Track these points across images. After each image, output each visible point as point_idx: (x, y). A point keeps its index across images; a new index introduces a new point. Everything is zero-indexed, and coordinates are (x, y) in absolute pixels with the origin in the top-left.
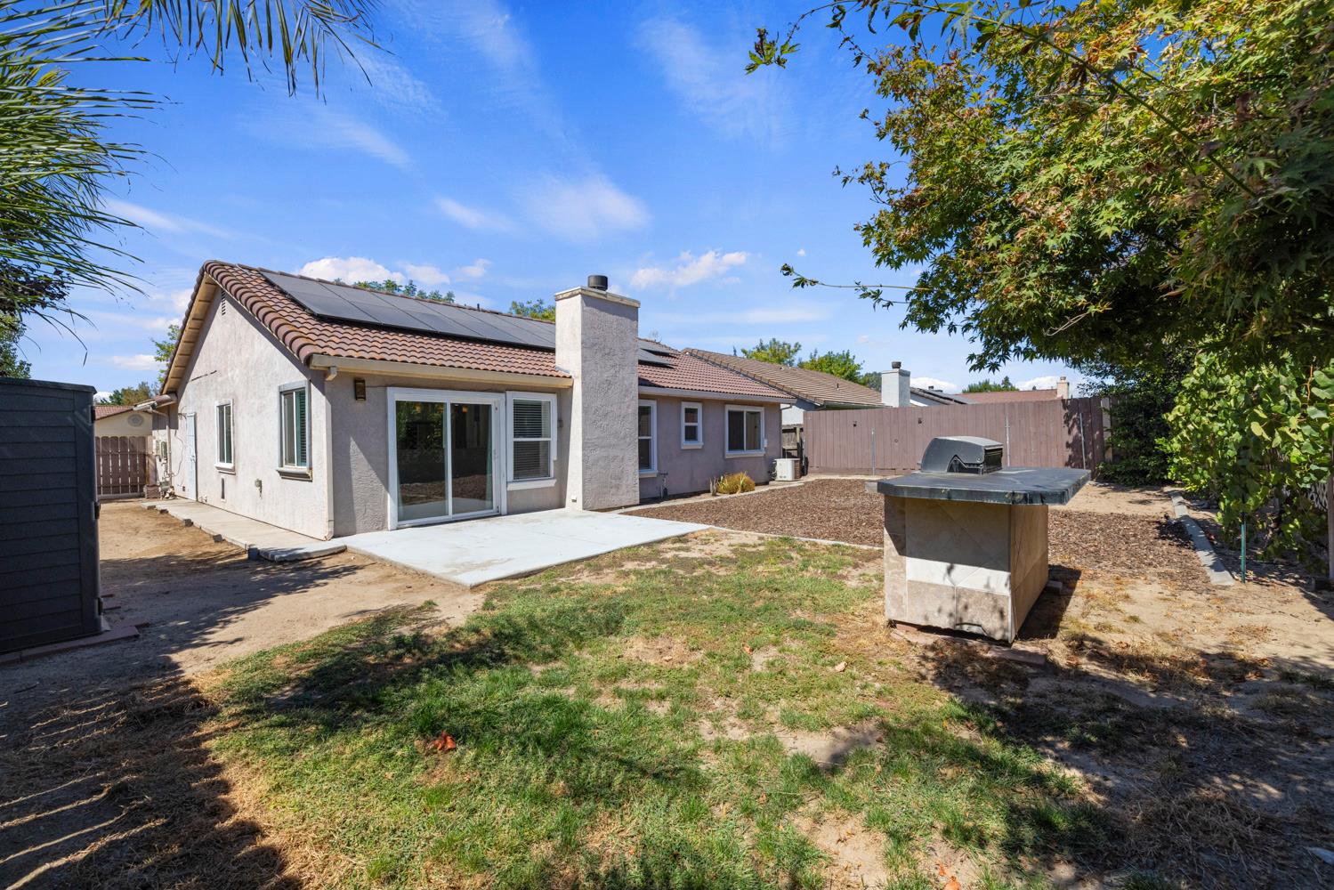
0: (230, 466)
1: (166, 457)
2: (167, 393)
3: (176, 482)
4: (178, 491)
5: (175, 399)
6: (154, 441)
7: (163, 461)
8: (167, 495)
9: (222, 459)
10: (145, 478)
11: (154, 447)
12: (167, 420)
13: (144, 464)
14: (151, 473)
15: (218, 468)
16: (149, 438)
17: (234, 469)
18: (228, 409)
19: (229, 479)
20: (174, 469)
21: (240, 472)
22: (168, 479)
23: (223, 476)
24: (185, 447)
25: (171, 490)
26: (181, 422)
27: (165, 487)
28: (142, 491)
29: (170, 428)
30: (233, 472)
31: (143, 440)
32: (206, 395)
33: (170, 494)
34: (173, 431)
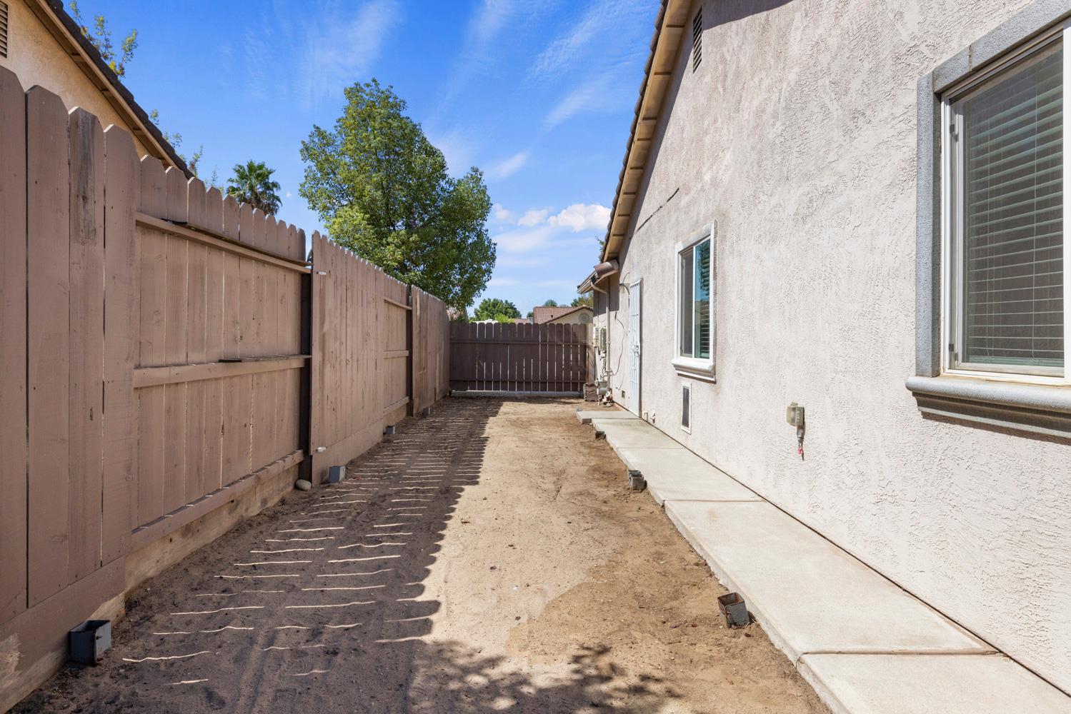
0: (705, 364)
1: (605, 348)
2: (607, 261)
3: (614, 383)
4: (617, 397)
5: (616, 267)
6: (594, 328)
7: (603, 355)
8: (605, 400)
9: (686, 350)
10: (585, 374)
11: (594, 337)
12: (607, 299)
13: (584, 358)
14: (591, 368)
15: (677, 367)
16: (589, 325)
17: (713, 372)
18: (705, 250)
19: (700, 392)
20: (614, 367)
21: (727, 377)
22: (606, 379)
23: (686, 383)
24: (626, 334)
25: (608, 394)
26: (623, 297)
27: (603, 389)
28: (582, 390)
29: (610, 310)
30: (710, 377)
31: (584, 329)
32: (659, 242)
33: (608, 399)
34: (613, 313)
